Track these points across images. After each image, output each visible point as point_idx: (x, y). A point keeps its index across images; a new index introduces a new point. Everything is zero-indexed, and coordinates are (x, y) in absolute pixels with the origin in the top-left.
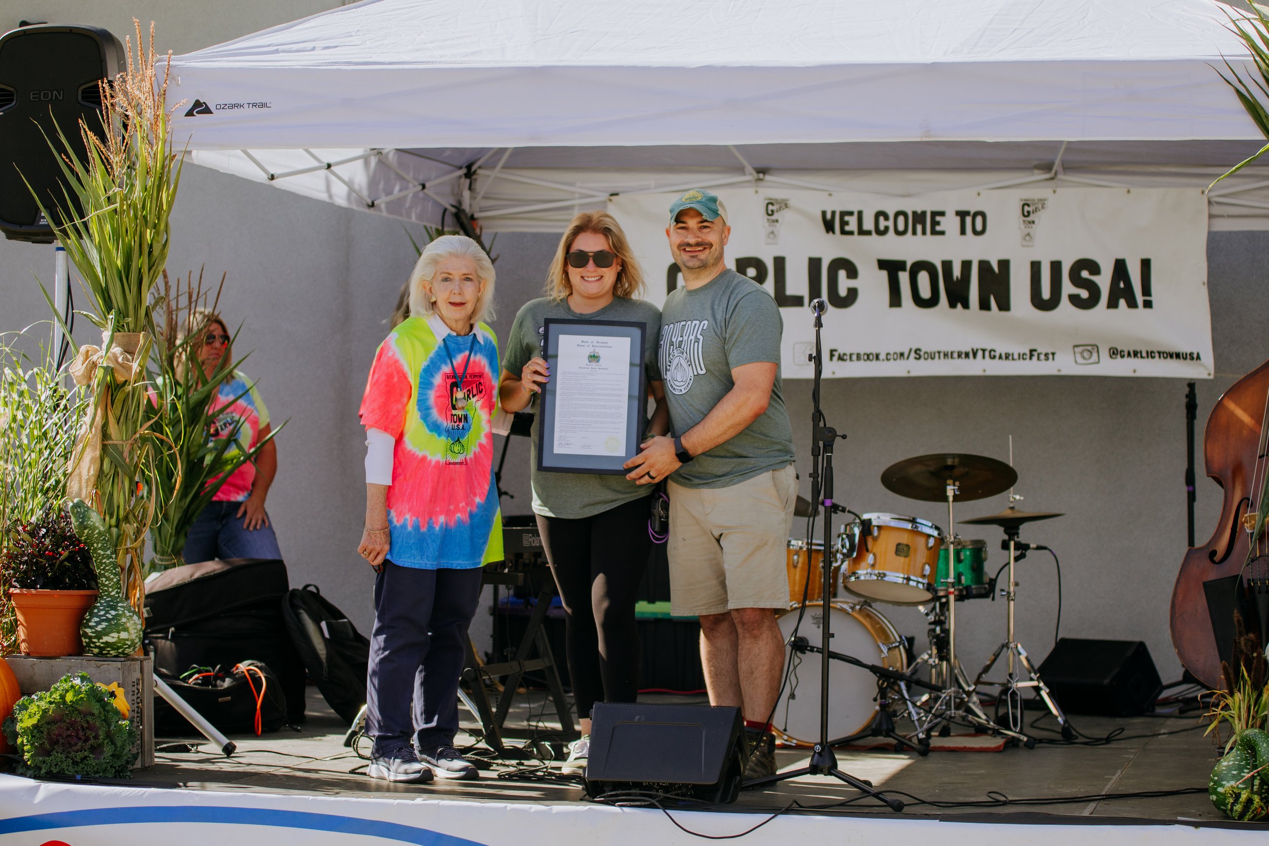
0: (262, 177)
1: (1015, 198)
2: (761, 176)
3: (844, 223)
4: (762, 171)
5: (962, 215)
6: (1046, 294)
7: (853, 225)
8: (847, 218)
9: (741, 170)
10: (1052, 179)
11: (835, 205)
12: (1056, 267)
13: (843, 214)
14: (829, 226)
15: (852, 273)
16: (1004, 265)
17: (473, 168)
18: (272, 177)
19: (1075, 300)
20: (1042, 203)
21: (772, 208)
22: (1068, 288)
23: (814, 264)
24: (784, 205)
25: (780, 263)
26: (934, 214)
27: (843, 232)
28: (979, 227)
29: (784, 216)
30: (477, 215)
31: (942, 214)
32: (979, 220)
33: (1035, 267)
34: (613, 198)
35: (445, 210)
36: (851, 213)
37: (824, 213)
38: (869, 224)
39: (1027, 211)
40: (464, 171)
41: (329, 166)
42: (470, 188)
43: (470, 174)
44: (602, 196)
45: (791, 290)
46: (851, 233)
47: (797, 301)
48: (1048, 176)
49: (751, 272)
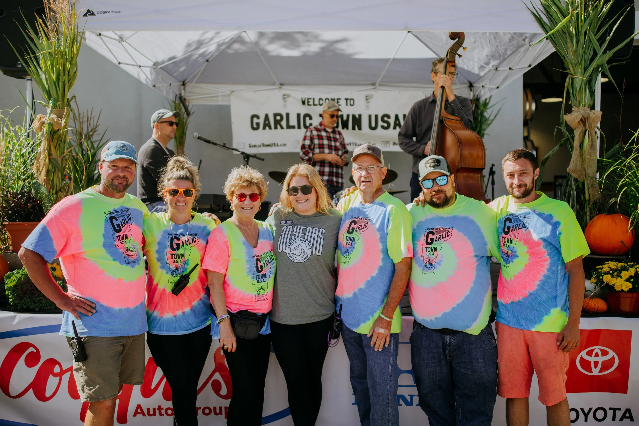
0: (116, 62)
1: (363, 95)
2: (281, 86)
3: (308, 102)
4: (282, 85)
5: (347, 99)
6: (373, 125)
7: (311, 102)
8: (309, 100)
9: (274, 84)
10: (375, 88)
11: (305, 96)
12: (376, 117)
13: (308, 99)
14: (303, 103)
15: (311, 118)
16: (360, 116)
17: (185, 82)
18: (120, 63)
19: (383, 127)
20: (372, 96)
21: (285, 97)
22: (380, 123)
23: (299, 115)
24: (289, 96)
25: (288, 115)
26: (338, 99)
27: (308, 105)
28: (352, 103)
29: (289, 100)
30: (187, 98)
31: (340, 99)
32: (352, 101)
33: (370, 117)
34: (233, 93)
35: (176, 95)
36: (310, 99)
37: (302, 99)
38: (317, 102)
39: (367, 98)
40: (182, 83)
41: (140, 66)
42: (184, 89)
43: (184, 84)
44: (229, 93)
45: (291, 124)
46: (310, 105)
47: (293, 127)
48: (373, 87)
49: (278, 118)
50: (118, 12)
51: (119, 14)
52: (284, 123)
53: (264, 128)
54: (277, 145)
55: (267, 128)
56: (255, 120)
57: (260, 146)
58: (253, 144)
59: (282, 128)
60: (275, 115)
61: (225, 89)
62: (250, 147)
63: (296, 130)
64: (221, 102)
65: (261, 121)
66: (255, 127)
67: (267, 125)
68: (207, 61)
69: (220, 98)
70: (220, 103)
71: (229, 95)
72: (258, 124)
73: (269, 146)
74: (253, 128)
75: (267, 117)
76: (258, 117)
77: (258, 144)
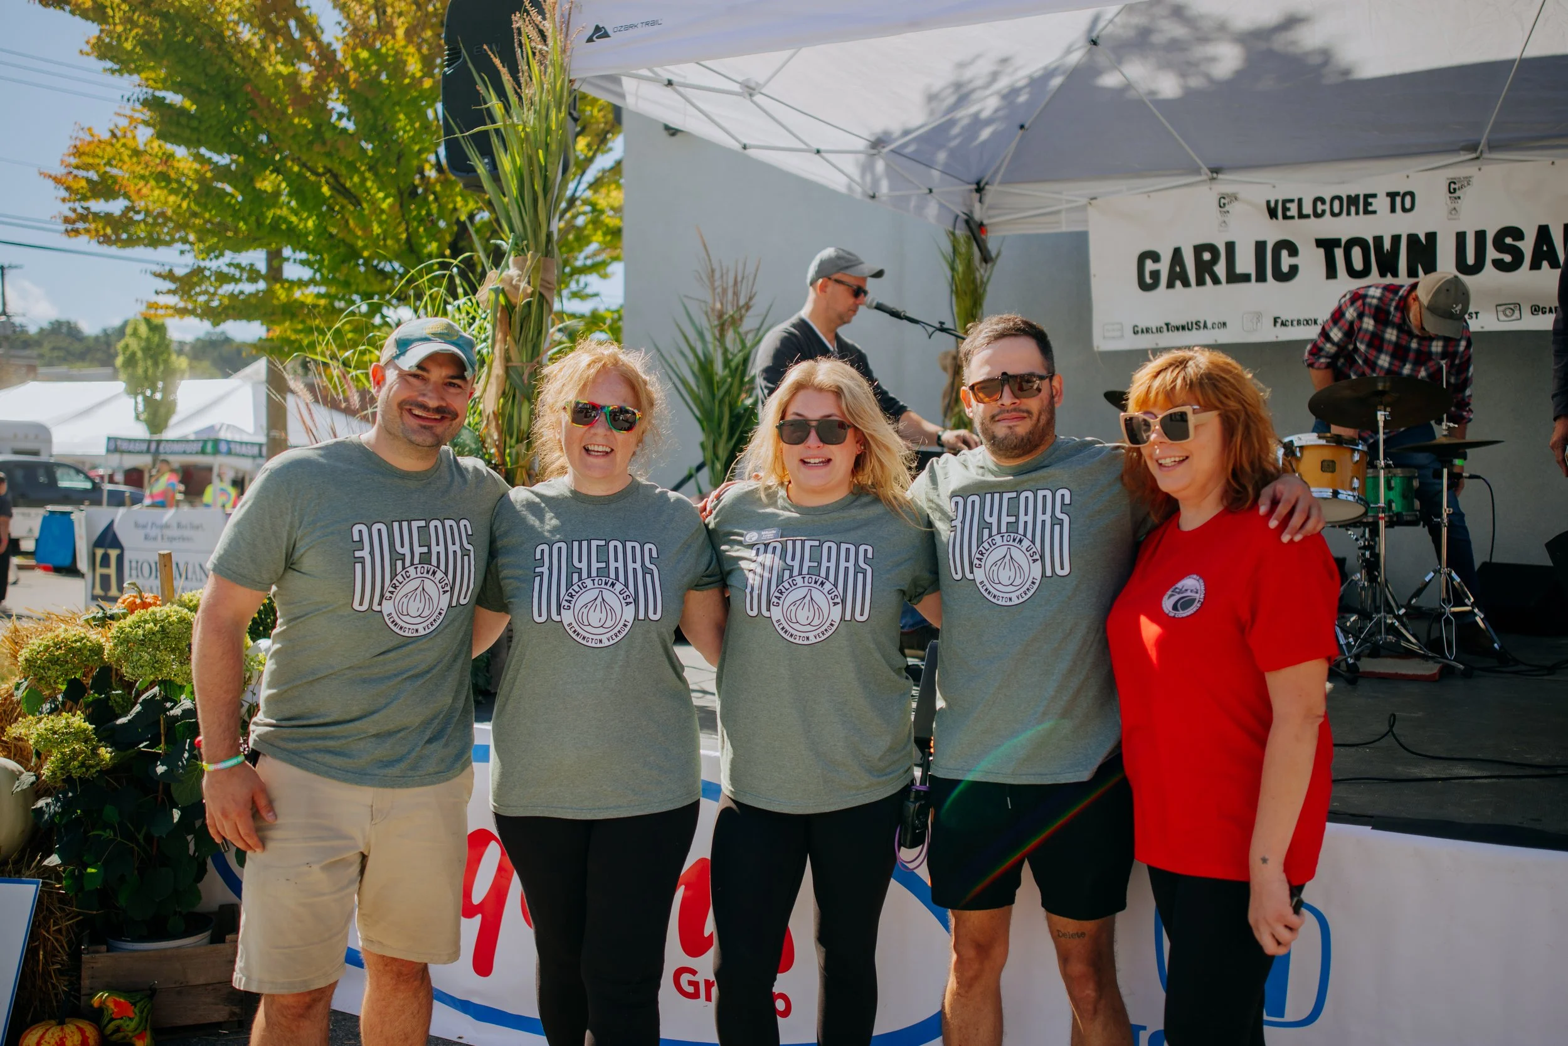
1: (1441, 179)
2: (1215, 175)
3: (1285, 209)
4: (1216, 171)
5: (1392, 196)
6: (1471, 260)
7: (1293, 210)
8: (1288, 205)
9: (1197, 171)
10: (1477, 158)
11: (1277, 194)
12: (1480, 236)
13: (1285, 202)
14: (1272, 213)
15: (1293, 251)
16: (1432, 237)
17: (982, 184)
18: (745, 147)
19: (1499, 265)
20: (1468, 180)
21: (1223, 202)
22: (1491, 253)
23: (1260, 246)
24: (1234, 198)
25: (1230, 247)
26: (1366, 196)
27: (1285, 217)
28: (1408, 205)
29: (1234, 208)
30: (985, 222)
31: (1374, 196)
32: (1408, 199)
33: (1461, 237)
34: (1093, 202)
35: (957, 217)
36: (1292, 201)
37: (1268, 202)
38: (1307, 209)
39: (1453, 188)
40: (974, 187)
41: (818, 152)
42: (980, 201)
43: (979, 189)
44: (1083, 201)
45: (1240, 269)
46: (1292, 217)
47: (1246, 278)
48: (1474, 156)
49: (1207, 256)
50: (654, 23)
51: (656, 27)
52: (1220, 269)
53: (1170, 285)
54: (1205, 326)
55: (1178, 283)
56: (1150, 265)
57: (1159, 330)
58: (1142, 325)
59: (1216, 281)
60: (1199, 250)
61: (1073, 193)
62: (1136, 333)
63: (1253, 285)
64: (1065, 226)
65: (1164, 267)
66: (1148, 283)
67: (1178, 276)
68: (1022, 127)
69: (1063, 215)
70: (1064, 229)
71: (1083, 209)
72: (1155, 275)
73: (1183, 328)
74: (1144, 286)
75: (1177, 253)
76: (1155, 257)
77: (1153, 324)
